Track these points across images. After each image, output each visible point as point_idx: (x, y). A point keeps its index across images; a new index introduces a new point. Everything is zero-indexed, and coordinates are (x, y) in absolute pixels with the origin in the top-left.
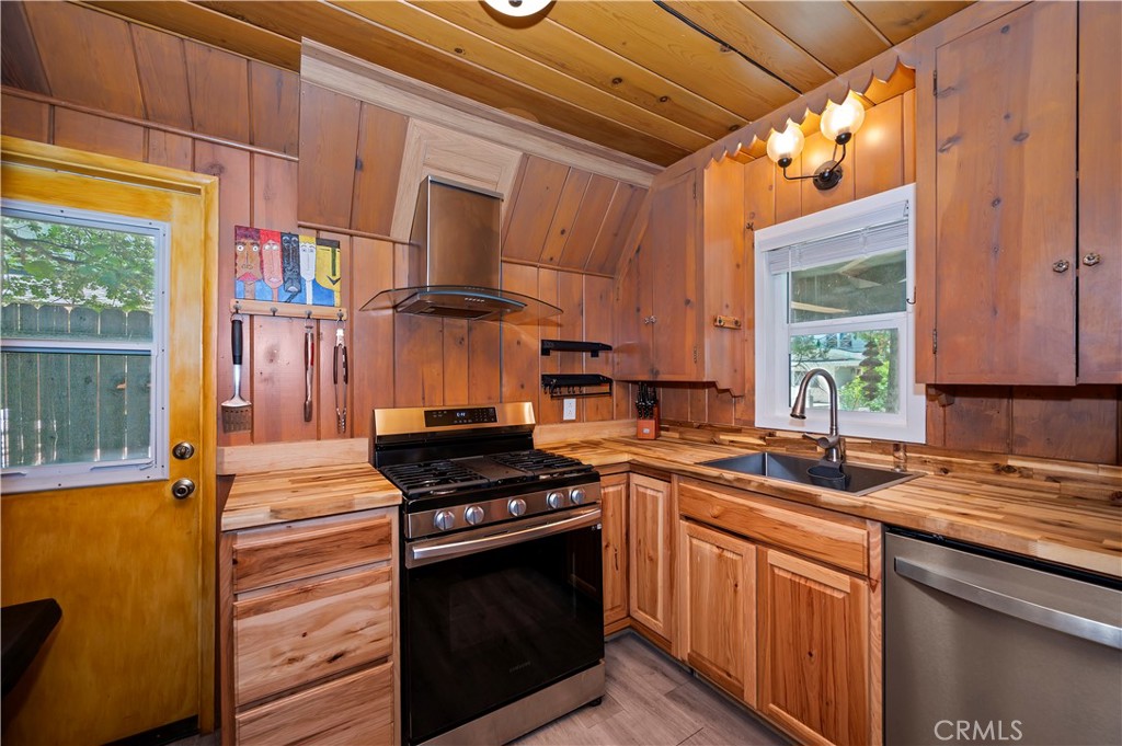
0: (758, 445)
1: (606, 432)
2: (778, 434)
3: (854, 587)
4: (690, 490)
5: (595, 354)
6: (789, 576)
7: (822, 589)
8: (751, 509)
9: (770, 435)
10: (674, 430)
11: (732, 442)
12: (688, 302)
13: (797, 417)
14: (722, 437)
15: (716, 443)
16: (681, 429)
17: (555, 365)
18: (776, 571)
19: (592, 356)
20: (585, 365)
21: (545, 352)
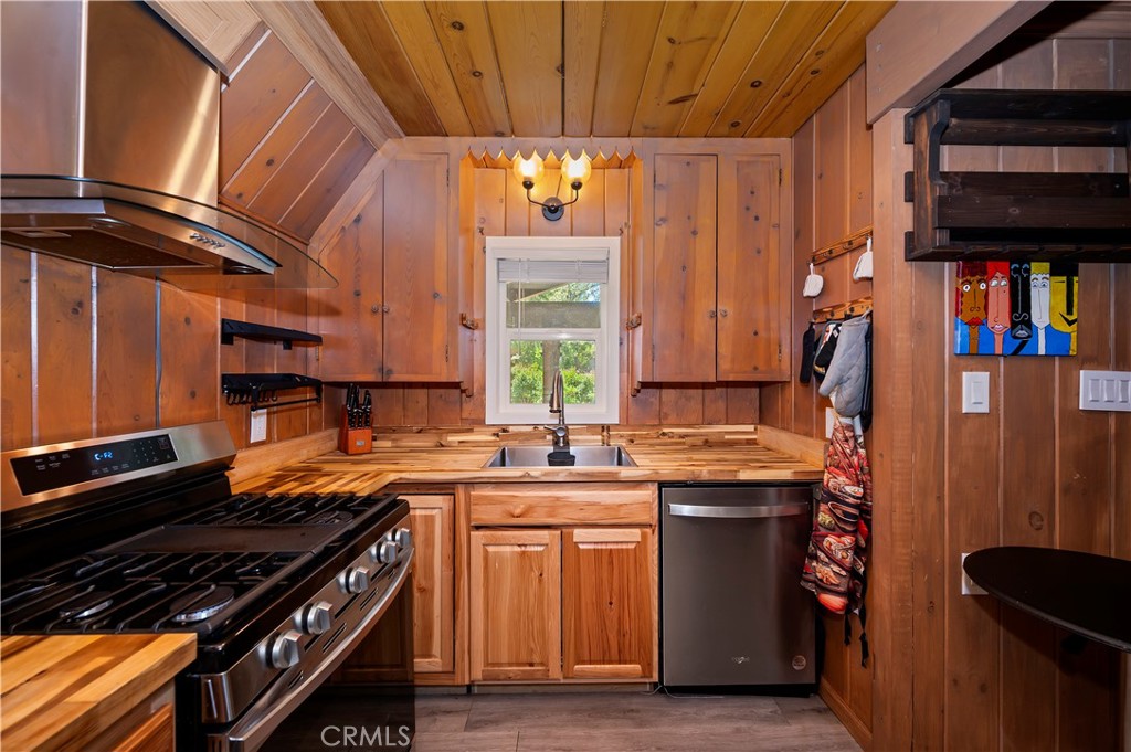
0: (490, 442)
1: (305, 451)
2: (511, 429)
3: (644, 536)
4: (487, 496)
5: (288, 346)
6: (592, 547)
7: (619, 546)
8: (558, 499)
9: (504, 431)
10: (382, 439)
11: (461, 442)
12: (436, 295)
13: (555, 412)
14: (450, 439)
15: (442, 446)
16: (394, 436)
17: (238, 360)
18: (581, 546)
19: (285, 348)
20: (275, 360)
21: (227, 338)
